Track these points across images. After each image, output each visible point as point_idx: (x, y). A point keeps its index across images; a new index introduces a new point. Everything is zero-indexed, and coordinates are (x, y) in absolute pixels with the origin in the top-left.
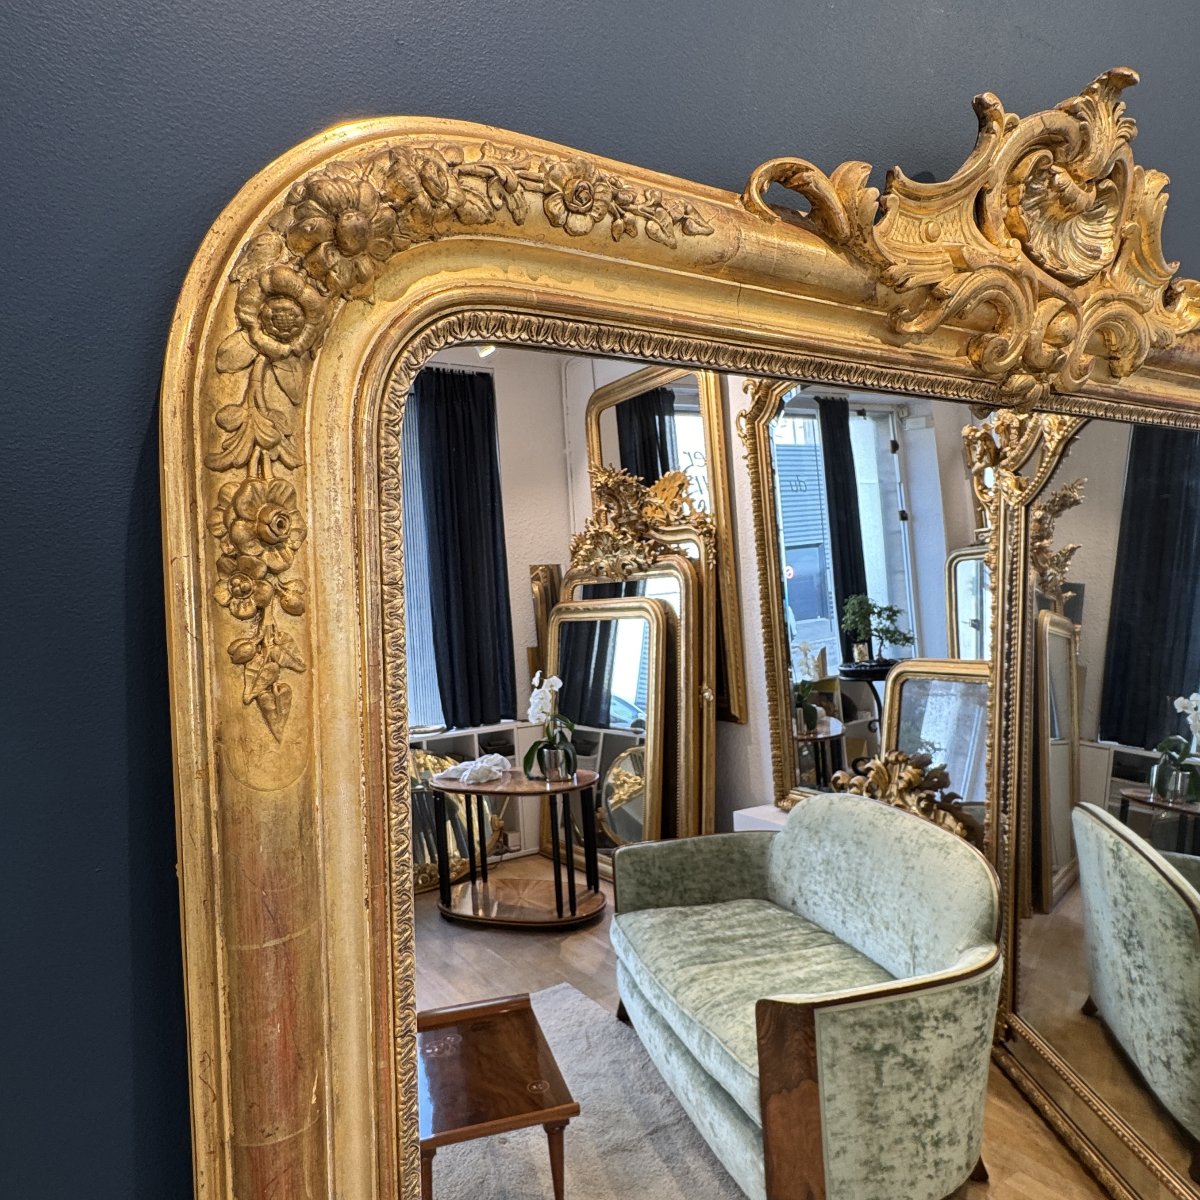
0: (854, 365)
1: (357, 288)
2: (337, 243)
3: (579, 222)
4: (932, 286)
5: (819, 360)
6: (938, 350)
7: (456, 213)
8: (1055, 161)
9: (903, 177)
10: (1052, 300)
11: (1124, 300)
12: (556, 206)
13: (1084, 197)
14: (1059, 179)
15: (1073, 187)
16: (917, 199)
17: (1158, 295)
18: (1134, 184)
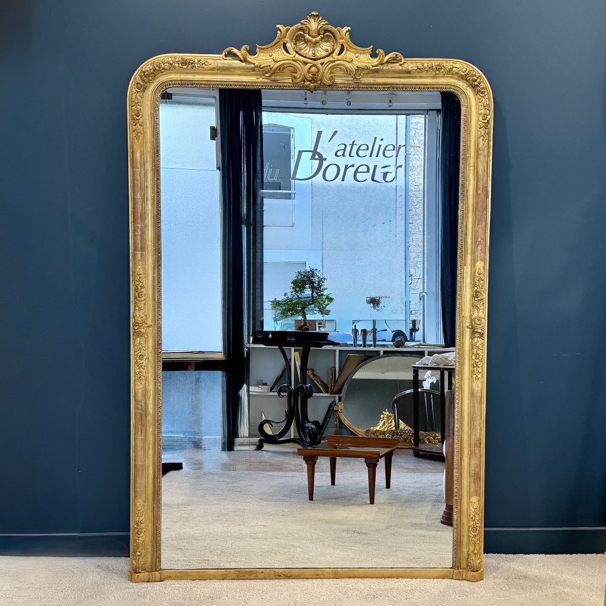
1: (150, 82)
3: (185, 67)
4: (269, 66)
7: (164, 69)
8: (305, 34)
9: (258, 46)
10: (309, 64)
11: (342, 60)
12: (180, 65)
13: (313, 40)
14: (306, 37)
15: (310, 38)
16: (264, 49)
17: (368, 55)
18: (339, 32)
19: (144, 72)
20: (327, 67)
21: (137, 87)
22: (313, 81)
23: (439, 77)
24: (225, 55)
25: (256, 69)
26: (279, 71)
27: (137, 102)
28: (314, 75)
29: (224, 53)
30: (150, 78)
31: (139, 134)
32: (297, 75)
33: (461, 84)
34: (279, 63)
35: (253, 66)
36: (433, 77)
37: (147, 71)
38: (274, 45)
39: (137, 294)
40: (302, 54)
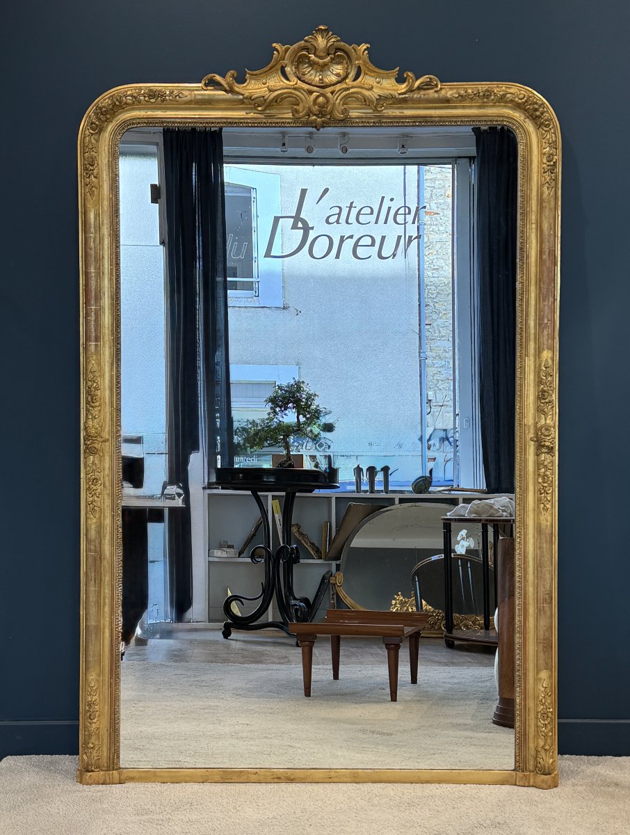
1: (108, 121)
2: (102, 114)
3: (153, 100)
4: (263, 97)
7: (126, 103)
8: (309, 54)
9: (248, 71)
10: (315, 93)
11: (359, 87)
12: (147, 99)
13: (321, 61)
14: (311, 58)
15: (316, 59)
16: (256, 75)
17: (393, 80)
18: (355, 50)
19: (101, 109)
20: (338, 96)
21: (92, 128)
22: (320, 115)
23: (487, 106)
24: (205, 83)
25: (245, 101)
26: (275, 104)
27: (91, 147)
28: (322, 106)
29: (203, 82)
30: (108, 116)
31: (94, 189)
32: (300, 108)
33: (518, 115)
34: (276, 93)
35: (241, 97)
36: (480, 107)
37: (104, 107)
38: (269, 70)
39: (90, 399)
40: (306, 81)
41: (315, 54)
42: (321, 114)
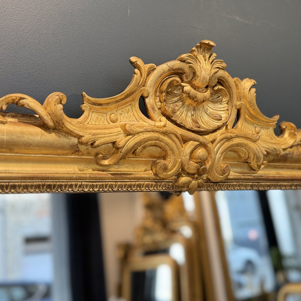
0: (74, 183)
4: (114, 143)
5: (49, 183)
6: (132, 170)
8: (182, 81)
9: (87, 96)
10: (191, 142)
11: (241, 137)
13: (200, 95)
14: (185, 89)
15: (193, 92)
16: (100, 105)
17: (271, 131)
18: (237, 85)
20: (219, 148)
22: (196, 176)
25: (82, 148)
28: (202, 162)
34: (137, 139)
35: (75, 140)
38: (123, 99)
40: (178, 122)
41: (190, 83)
42: (199, 173)
